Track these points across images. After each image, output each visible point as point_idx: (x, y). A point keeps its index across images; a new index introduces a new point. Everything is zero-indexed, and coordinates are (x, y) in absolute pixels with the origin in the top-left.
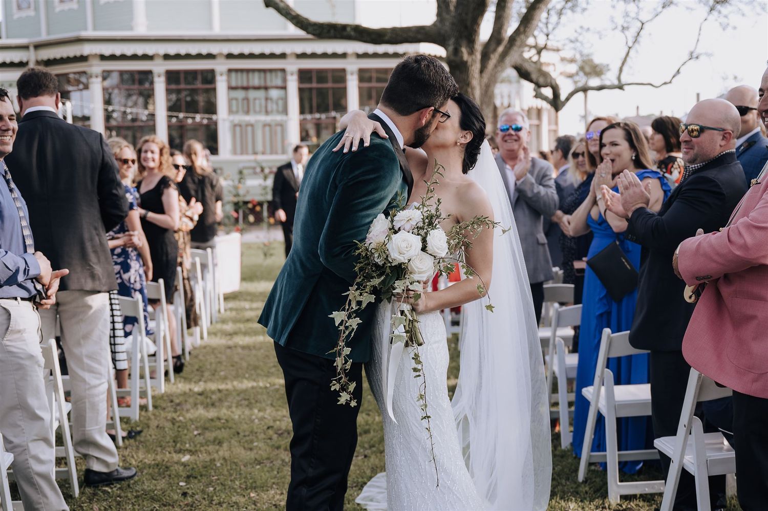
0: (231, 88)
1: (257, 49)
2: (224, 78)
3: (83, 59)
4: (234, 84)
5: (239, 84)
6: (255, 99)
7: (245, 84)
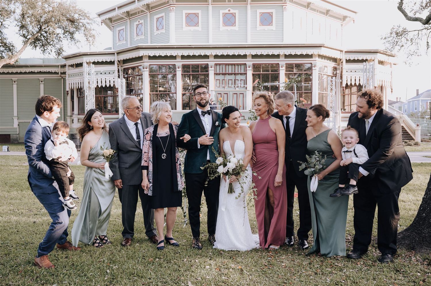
0: (216, 74)
1: (231, 52)
2: (213, 68)
3: (140, 58)
4: (218, 72)
5: (221, 72)
6: (229, 80)
7: (224, 72)
